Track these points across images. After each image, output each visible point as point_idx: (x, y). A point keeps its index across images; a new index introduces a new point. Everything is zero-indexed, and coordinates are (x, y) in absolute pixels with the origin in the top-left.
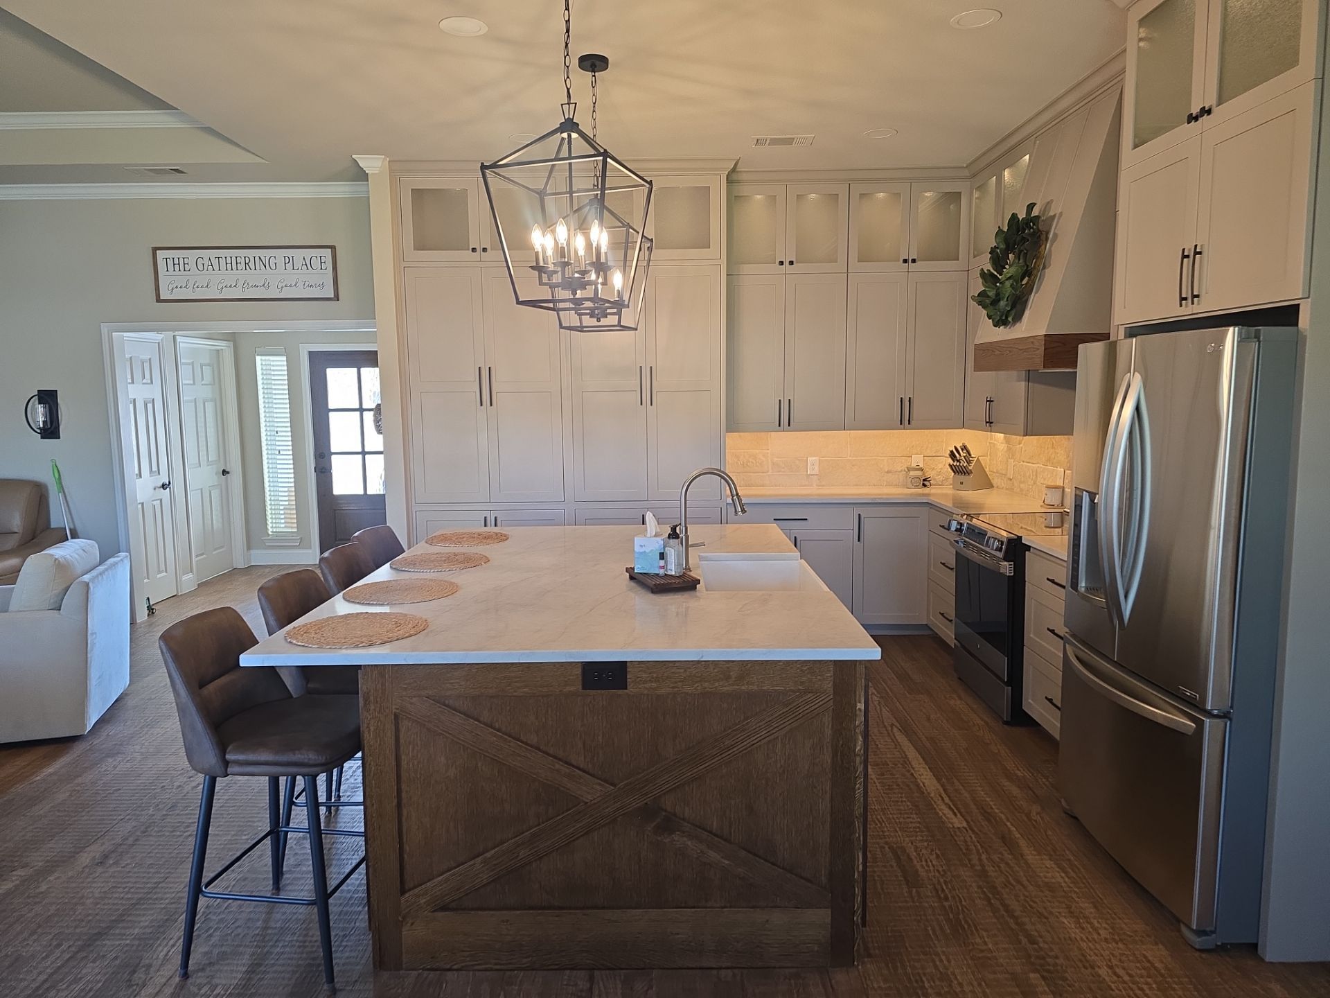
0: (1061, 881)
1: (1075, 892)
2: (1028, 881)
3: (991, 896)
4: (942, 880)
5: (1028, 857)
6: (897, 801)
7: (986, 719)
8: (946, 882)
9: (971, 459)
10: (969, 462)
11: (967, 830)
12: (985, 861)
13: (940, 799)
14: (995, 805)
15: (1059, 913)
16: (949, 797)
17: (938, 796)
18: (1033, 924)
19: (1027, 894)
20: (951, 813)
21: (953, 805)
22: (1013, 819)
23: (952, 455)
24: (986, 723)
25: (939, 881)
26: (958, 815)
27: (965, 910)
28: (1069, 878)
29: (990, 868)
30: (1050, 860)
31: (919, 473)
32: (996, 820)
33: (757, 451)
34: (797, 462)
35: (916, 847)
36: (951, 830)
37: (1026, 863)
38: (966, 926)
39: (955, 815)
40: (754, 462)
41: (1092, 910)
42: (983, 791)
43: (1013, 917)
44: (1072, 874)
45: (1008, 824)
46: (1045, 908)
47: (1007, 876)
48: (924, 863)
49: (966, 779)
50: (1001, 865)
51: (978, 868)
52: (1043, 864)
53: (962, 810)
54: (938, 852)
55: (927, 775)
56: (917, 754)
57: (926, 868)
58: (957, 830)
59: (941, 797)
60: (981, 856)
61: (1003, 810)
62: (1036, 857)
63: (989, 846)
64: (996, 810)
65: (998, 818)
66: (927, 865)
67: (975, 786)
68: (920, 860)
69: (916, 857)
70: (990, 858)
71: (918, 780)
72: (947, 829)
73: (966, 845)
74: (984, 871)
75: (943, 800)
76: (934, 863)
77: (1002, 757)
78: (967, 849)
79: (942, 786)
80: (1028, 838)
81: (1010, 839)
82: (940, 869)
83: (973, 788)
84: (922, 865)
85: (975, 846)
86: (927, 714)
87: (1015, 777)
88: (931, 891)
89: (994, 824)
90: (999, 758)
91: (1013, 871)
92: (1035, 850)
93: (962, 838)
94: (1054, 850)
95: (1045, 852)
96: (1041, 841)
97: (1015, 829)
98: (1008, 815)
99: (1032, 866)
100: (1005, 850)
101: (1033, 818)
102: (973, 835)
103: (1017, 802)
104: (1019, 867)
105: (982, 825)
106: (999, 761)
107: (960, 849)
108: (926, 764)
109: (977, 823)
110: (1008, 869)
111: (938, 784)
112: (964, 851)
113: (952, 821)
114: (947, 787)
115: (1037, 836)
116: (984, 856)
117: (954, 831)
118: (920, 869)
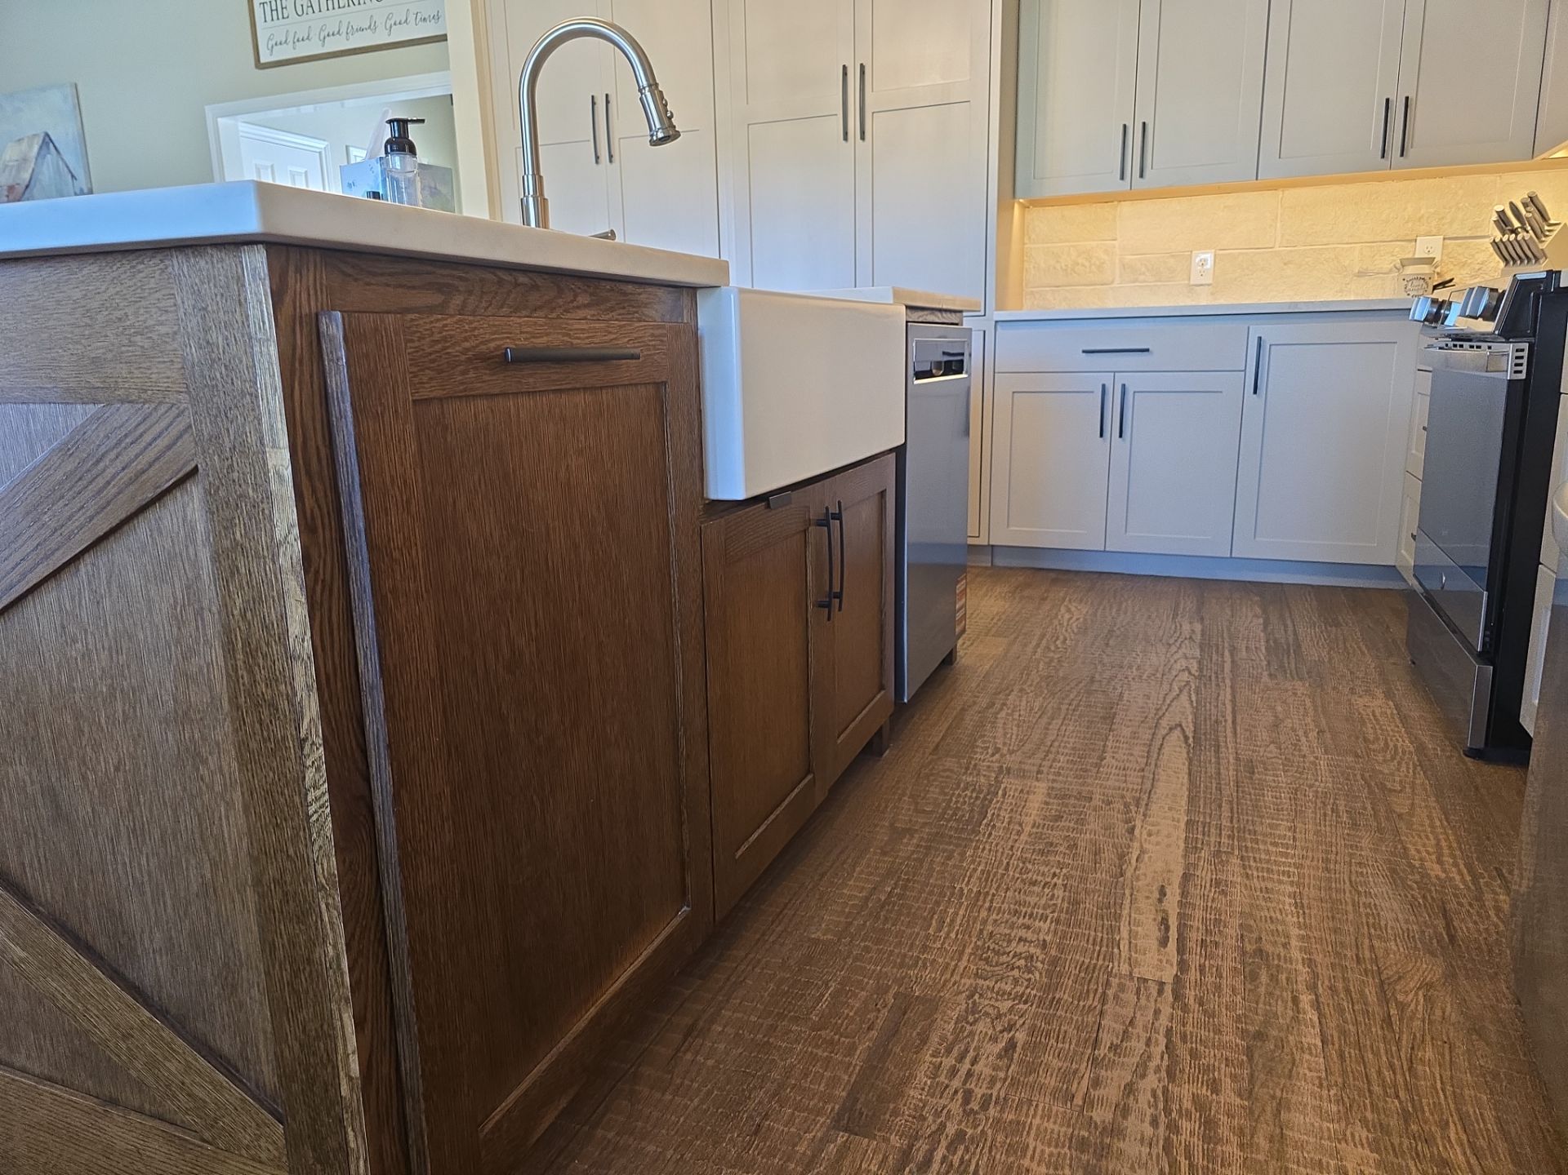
4: (951, 1129)
5: (1297, 1118)
6: (1034, 883)
7: (1426, 739)
8: (952, 1147)
9: (1546, 228)
10: (1540, 234)
11: (1160, 992)
12: (1144, 1098)
13: (1156, 895)
14: (1302, 938)
16: (1184, 893)
17: (1155, 888)
20: (1155, 933)
21: (1181, 916)
22: (1333, 989)
23: (1502, 221)
24: (1421, 749)
25: (943, 1126)
26: (1172, 945)
29: (1137, 1125)
30: (1375, 1146)
31: (1425, 269)
33: (1094, 243)
34: (1171, 261)
35: (974, 1010)
36: (1115, 981)
37: (1279, 1140)
39: (1164, 942)
40: (1087, 264)
42: (1293, 895)
45: (1306, 999)
47: (1175, 1167)
48: (948, 1062)
49: (1268, 861)
50: (1185, 1125)
51: (1101, 1115)
52: (1337, 1154)
53: (1194, 936)
54: (1021, 1037)
55: (1169, 836)
56: (1185, 788)
57: (942, 1079)
58: (1132, 986)
59: (1162, 892)
60: (1143, 1076)
61: (1319, 958)
62: (1325, 1125)
63: (1194, 1054)
64: (1296, 954)
65: (1283, 977)
66: (953, 1071)
67: (1280, 882)
68: (949, 1051)
69: (943, 1038)
70: (1165, 1090)
71: (1136, 845)
72: (1103, 978)
73: (1126, 1035)
74: (1114, 1131)
75: (1160, 901)
76: (977, 1068)
77: (1410, 826)
78: (1114, 1048)
79: (1187, 866)
80: (1341, 1056)
81: (1281, 1044)
82: (979, 1092)
83: (1270, 886)
84: (938, 1067)
85: (1148, 1044)
86: (1281, 716)
87: (1417, 877)
88: (885, 1158)
89: (1262, 990)
90: (1402, 826)
91: (1209, 1156)
92: (1340, 1101)
93: (1128, 1012)
94: (1406, 1117)
95: (1369, 1115)
96: (1379, 1073)
97: (1315, 1019)
98: (1324, 972)
99: (1291, 1153)
100: (1234, 1077)
101: (1400, 998)
102: (1166, 1010)
103: (1376, 943)
104: (1241, 1146)
105: (1218, 988)
106: (1397, 833)
107: (1096, 1044)
108: (1188, 812)
109: (1209, 979)
110: (1198, 1144)
111: (1181, 860)
112: (1102, 1051)
113: (1140, 957)
114: (1198, 873)
115: (1377, 1054)
116: (1151, 1081)
117: (1122, 988)
118: (922, 1077)
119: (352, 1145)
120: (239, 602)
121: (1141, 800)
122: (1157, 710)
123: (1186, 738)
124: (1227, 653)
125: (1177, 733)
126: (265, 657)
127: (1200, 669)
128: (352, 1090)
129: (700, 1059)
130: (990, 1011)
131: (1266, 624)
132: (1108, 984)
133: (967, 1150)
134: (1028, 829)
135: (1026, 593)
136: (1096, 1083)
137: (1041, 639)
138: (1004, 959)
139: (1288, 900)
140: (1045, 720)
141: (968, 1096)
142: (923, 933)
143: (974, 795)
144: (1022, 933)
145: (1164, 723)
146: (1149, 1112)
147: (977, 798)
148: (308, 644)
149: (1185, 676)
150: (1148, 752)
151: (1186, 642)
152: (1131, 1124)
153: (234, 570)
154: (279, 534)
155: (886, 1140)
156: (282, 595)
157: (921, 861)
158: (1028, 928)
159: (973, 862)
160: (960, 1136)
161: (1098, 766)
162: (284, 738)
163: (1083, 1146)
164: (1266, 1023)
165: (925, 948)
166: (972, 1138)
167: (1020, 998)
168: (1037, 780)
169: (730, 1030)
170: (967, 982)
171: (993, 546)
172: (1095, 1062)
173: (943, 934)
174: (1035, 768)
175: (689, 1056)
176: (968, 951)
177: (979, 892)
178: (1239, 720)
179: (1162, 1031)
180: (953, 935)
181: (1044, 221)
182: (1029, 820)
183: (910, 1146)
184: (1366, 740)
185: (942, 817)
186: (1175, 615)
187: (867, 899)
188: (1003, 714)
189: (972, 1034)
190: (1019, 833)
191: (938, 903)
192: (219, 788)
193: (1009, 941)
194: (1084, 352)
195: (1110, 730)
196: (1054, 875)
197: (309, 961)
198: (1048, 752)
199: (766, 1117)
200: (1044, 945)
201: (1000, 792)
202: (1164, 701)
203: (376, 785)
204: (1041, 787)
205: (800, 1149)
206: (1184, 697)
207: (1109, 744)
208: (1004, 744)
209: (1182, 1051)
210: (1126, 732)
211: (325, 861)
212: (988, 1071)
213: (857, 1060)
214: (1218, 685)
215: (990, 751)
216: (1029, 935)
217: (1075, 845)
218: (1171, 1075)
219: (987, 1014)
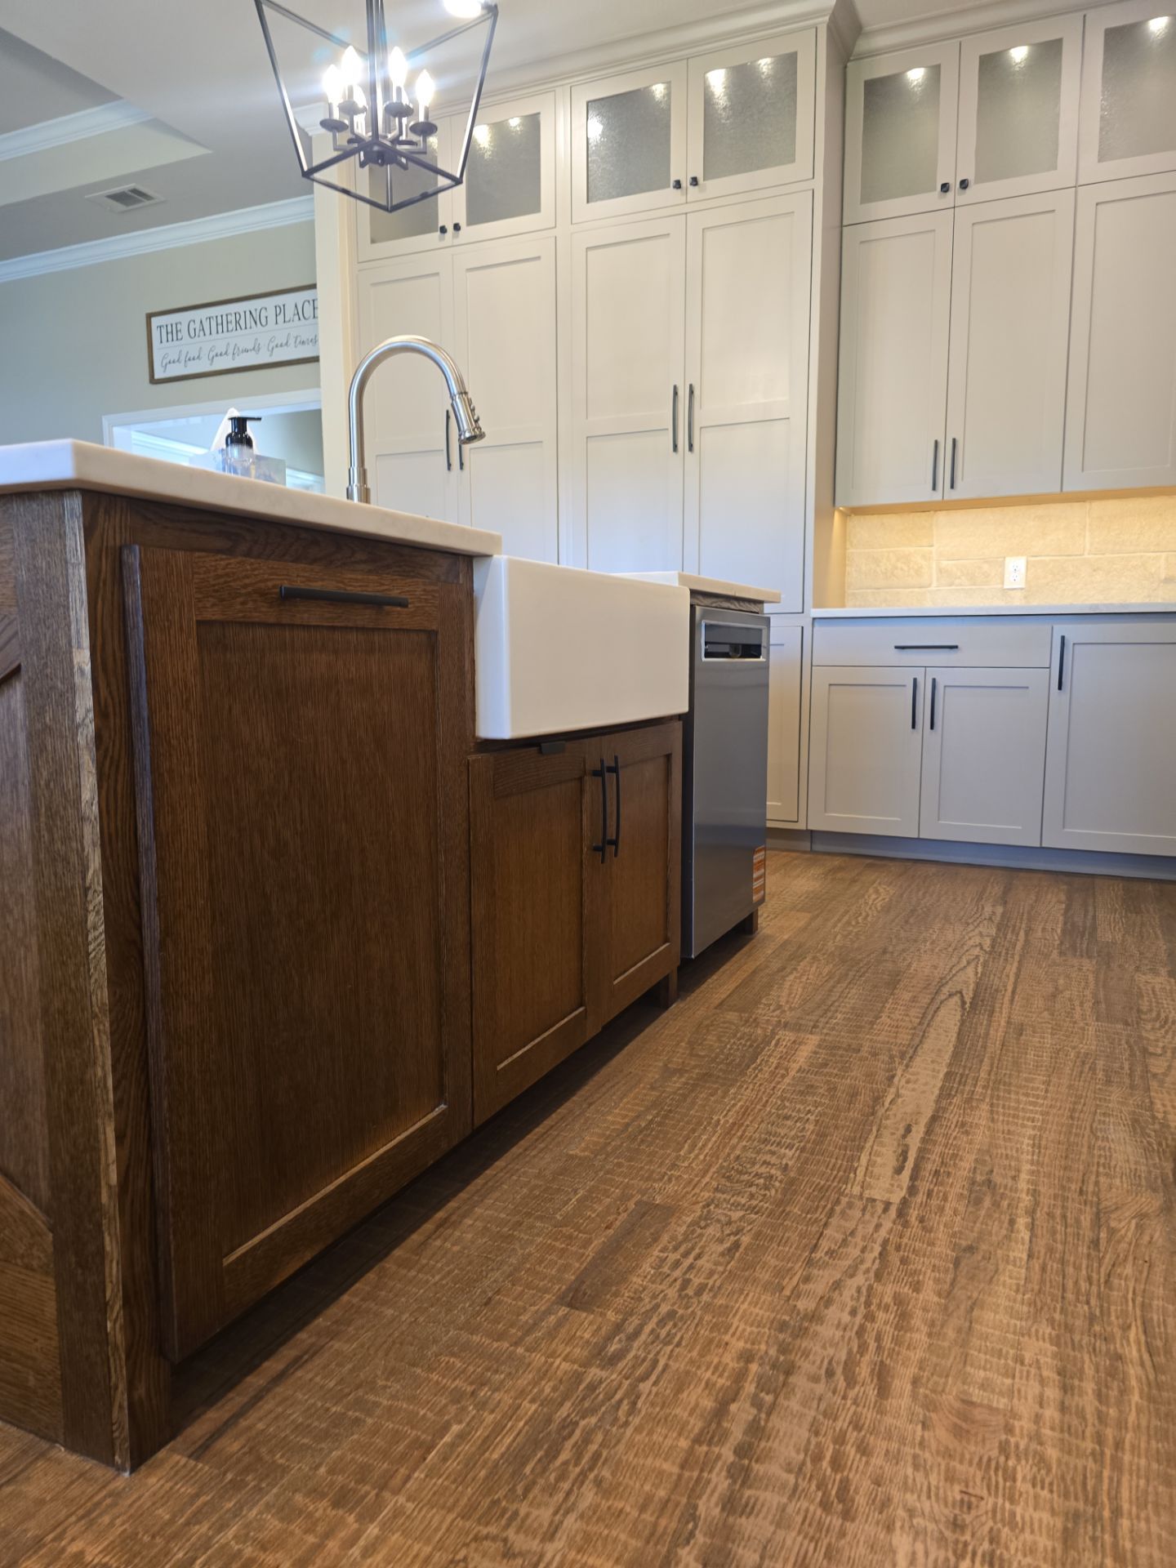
0: (1025, 1409)
1: (1042, 1461)
2: (915, 1382)
3: (750, 1388)
4: (664, 1309)
5: (988, 1315)
6: (787, 1118)
8: (662, 1323)
11: (886, 1210)
13: (902, 1131)
14: (1032, 1172)
15: (911, 1512)
16: (929, 1132)
17: (902, 1126)
18: (781, 1522)
19: (868, 1415)
21: (921, 1150)
22: (1050, 1215)
26: (907, 1173)
27: (625, 1406)
28: (1063, 1408)
29: (837, 1315)
30: (1056, 1341)
32: (996, 1205)
33: (912, 549)
34: (986, 567)
36: (844, 1200)
37: (966, 1333)
38: (564, 1456)
39: (899, 1170)
40: (906, 568)
41: (1043, 1542)
42: (1033, 1138)
43: (741, 1474)
44: (1089, 1402)
45: (1022, 1222)
46: (877, 1482)
47: (863, 1348)
48: (673, 1257)
49: (1016, 1109)
50: (881, 1316)
51: (804, 1305)
52: (1018, 1346)
53: (929, 1167)
54: (746, 1240)
55: (926, 1084)
56: (951, 1045)
57: (666, 1270)
58: (859, 1204)
59: (908, 1130)
60: (852, 1276)
61: (1042, 1189)
62: (1013, 1322)
63: (904, 1261)
64: (1023, 1185)
65: (1005, 1203)
66: (677, 1264)
67: (1023, 1126)
68: (676, 1249)
69: (673, 1238)
70: (870, 1288)
71: (893, 1090)
72: (834, 1196)
73: (844, 1243)
74: (815, 1317)
75: (904, 1136)
76: (700, 1262)
77: (1162, 1083)
78: (831, 1253)
79: (937, 1110)
80: (1043, 1269)
81: (987, 1258)
82: (697, 1282)
83: (1012, 1128)
84: (663, 1260)
85: (863, 1251)
86: (1061, 988)
87: (1157, 1127)
88: (599, 1328)
89: (983, 1212)
90: (1154, 1084)
91: (897, 1341)
92: (1031, 1304)
93: (850, 1225)
94: (1092, 1319)
95: (1057, 1316)
96: (1076, 1283)
97: (1027, 1238)
98: (1045, 1201)
99: (975, 1342)
100: (937, 1281)
101: (1113, 1224)
102: (887, 1224)
103: (1102, 1179)
104: (930, 1335)
105: (941, 1209)
106: (1148, 1089)
107: (815, 1247)
108: (950, 1065)
109: (934, 1202)
110: (889, 1331)
111: (933, 1104)
112: (819, 1255)
113: (872, 1181)
114: (947, 1115)
115: (1077, 1268)
116: (860, 1280)
117: (850, 1205)
118: (647, 1267)
119: (108, 1248)
120: (45, 774)
121: (908, 1055)
122: (941, 979)
123: (963, 1003)
124: (1022, 933)
125: (956, 999)
126: (62, 819)
127: (993, 947)
128: (110, 1197)
129: (448, 1245)
130: (723, 1218)
131: (1067, 910)
132: (838, 1202)
133: (675, 1325)
134: (792, 1073)
135: (839, 875)
136: (807, 1279)
137: (843, 916)
138: (745, 1177)
139: (1026, 1141)
140: (832, 983)
141: (686, 1283)
142: (674, 1154)
143: (748, 1043)
144: (768, 1158)
145: (945, 990)
146: (850, 1303)
147: (751, 1046)
148: (95, 808)
149: (976, 951)
150: (924, 1014)
151: (985, 922)
152: (832, 1313)
153: (43, 748)
154: (79, 717)
155: (603, 1315)
156: (78, 768)
157: (685, 1097)
158: (773, 1153)
159: (734, 1098)
160: (671, 1314)
161: (872, 1023)
162: (73, 887)
163: (783, 1326)
164: (980, 1239)
165: (673, 1166)
166: (682, 1317)
167: (753, 1209)
168: (811, 1033)
169: (479, 1224)
170: (706, 1195)
171: (812, 831)
172: (810, 1262)
173: (692, 1156)
174: (812, 1024)
175: (438, 1243)
176: (713, 1170)
177: (734, 1124)
178: (1018, 991)
179: (880, 1241)
180: (702, 1157)
181: (862, 528)
182: (795, 1066)
183: (624, 1320)
184: (1139, 1011)
185: (713, 1060)
186: (980, 898)
187: (627, 1125)
188: (791, 977)
189: (701, 1235)
190: (783, 1076)
191: (694, 1131)
192: (20, 934)
193: (754, 1164)
194: (896, 647)
195: (892, 994)
196: (809, 1111)
197: (82, 1082)
198: (826, 1011)
199: (498, 1292)
200: (785, 1168)
201: (774, 1042)
202: (950, 971)
203: (146, 933)
204: (814, 1040)
205: (524, 1318)
206: (970, 971)
207: (888, 1006)
208: (787, 1002)
209: (894, 1258)
210: (907, 996)
211: (99, 991)
212: (709, 1266)
213: (590, 1252)
214: (1006, 960)
215: (772, 1008)
216: (773, 1160)
217: (835, 1089)
218: (878, 1276)
219: (718, 1221)
